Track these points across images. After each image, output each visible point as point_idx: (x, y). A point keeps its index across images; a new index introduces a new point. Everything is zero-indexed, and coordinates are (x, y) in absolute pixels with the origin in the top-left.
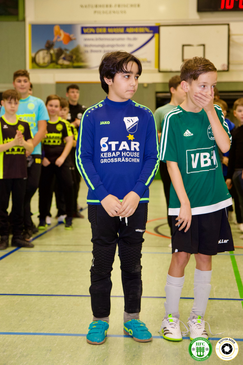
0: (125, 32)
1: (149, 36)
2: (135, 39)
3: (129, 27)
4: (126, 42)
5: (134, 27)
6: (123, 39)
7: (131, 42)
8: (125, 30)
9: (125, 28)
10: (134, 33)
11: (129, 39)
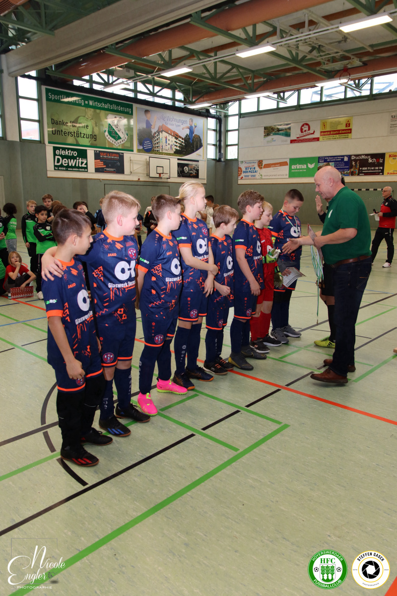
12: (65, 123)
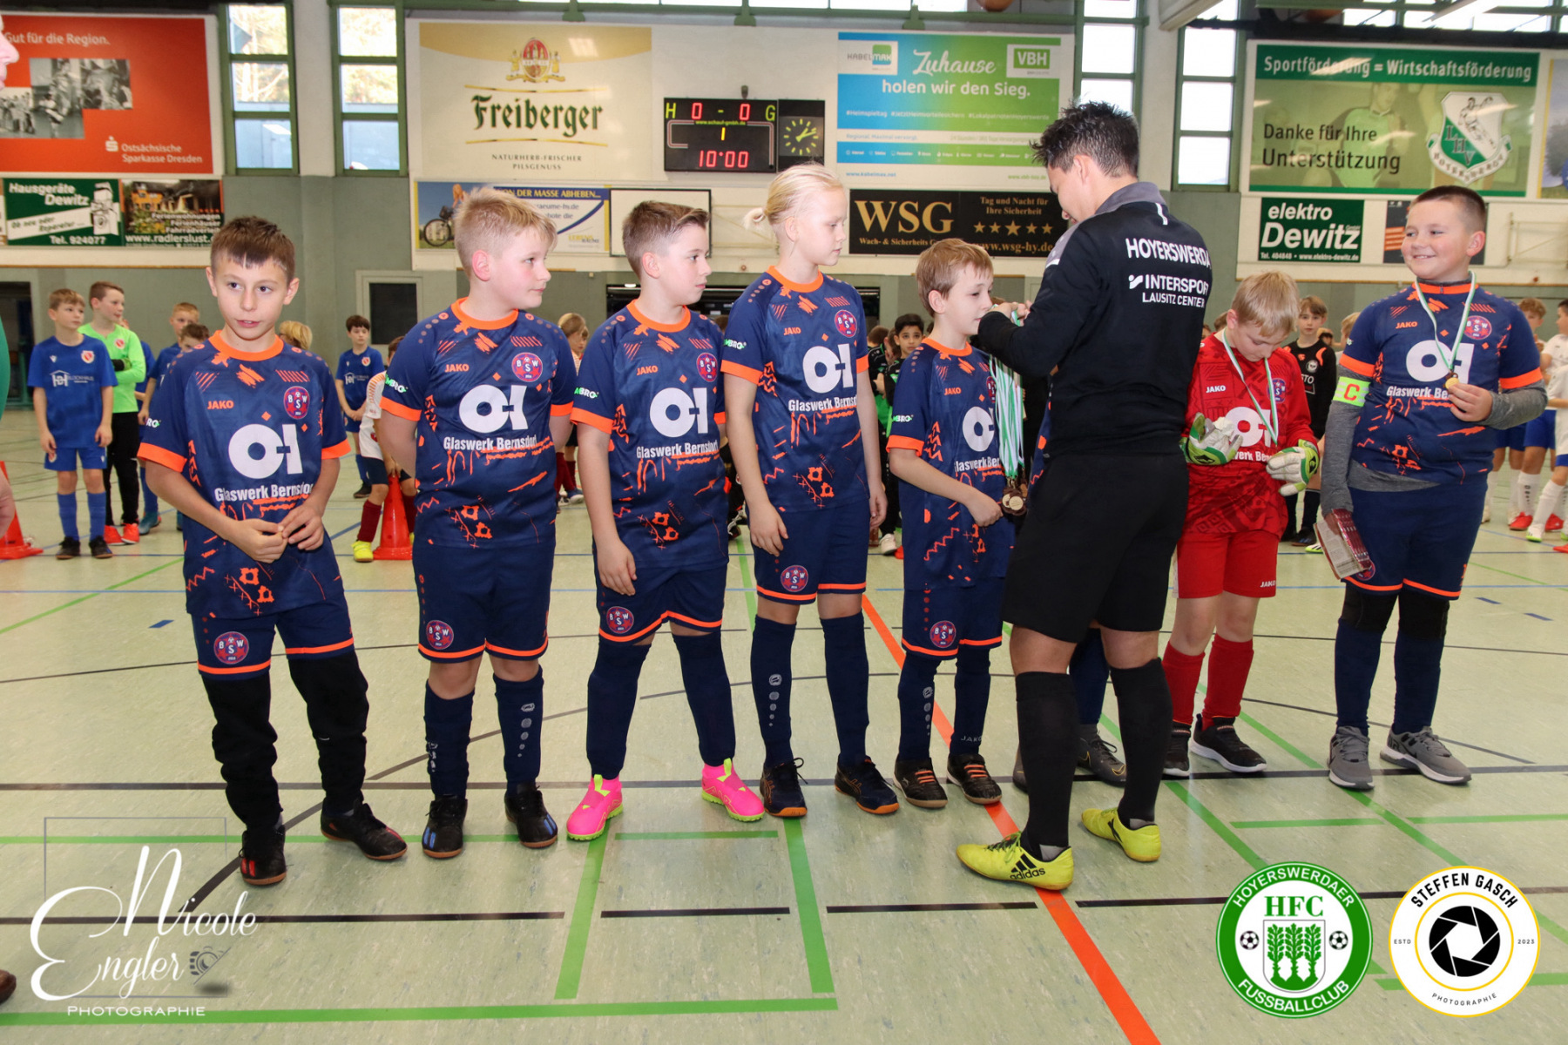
0: (560, 197)
1: (597, 202)
2: (575, 207)
3: (566, 189)
4: (562, 212)
5: (574, 190)
6: (557, 207)
7: (570, 212)
8: (560, 193)
9: (560, 190)
10: (574, 198)
11: (565, 207)
12: (1304, 133)
